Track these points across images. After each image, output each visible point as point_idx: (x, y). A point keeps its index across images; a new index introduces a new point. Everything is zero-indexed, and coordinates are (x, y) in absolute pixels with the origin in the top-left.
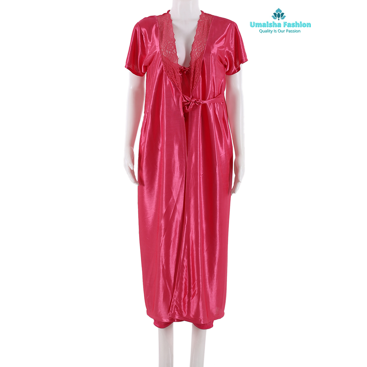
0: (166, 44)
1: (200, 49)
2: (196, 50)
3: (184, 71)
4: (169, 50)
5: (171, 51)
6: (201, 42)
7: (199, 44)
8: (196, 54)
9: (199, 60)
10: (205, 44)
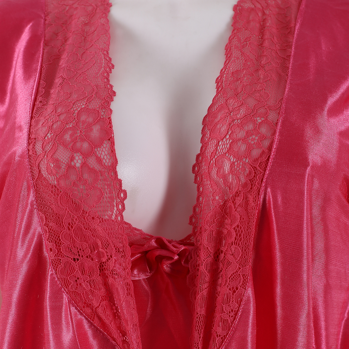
0: (62, 117)
1: (244, 140)
2: (223, 147)
3: (160, 259)
4: (74, 150)
5: (86, 156)
6: (251, 102)
7: (242, 112)
8: (227, 167)
9: (239, 200)
10: (272, 116)
